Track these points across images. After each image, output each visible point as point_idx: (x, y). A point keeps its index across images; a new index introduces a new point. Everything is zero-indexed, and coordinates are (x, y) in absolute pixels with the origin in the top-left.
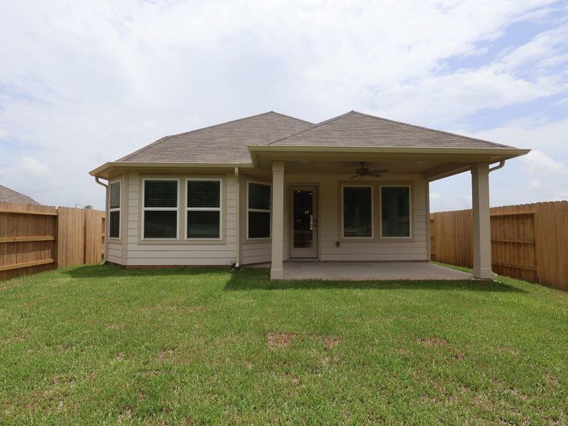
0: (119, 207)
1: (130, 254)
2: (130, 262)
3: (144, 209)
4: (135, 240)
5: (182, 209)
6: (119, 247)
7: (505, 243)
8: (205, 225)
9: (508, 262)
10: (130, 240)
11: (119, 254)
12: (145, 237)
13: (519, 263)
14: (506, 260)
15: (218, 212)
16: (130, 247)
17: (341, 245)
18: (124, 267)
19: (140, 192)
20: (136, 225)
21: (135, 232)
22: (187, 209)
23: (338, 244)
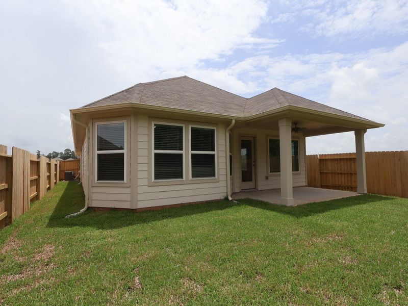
0: (123, 149)
1: (140, 197)
2: (141, 205)
3: (154, 151)
4: (145, 182)
5: (187, 152)
6: (128, 190)
7: (341, 174)
8: (204, 166)
9: (343, 184)
10: (140, 182)
11: (128, 197)
12: (156, 178)
13: (351, 183)
14: (342, 182)
15: (214, 155)
16: (140, 190)
17: (269, 178)
18: (133, 211)
19: (149, 135)
20: (146, 168)
21: (145, 175)
22: (191, 152)
23: (267, 178)
